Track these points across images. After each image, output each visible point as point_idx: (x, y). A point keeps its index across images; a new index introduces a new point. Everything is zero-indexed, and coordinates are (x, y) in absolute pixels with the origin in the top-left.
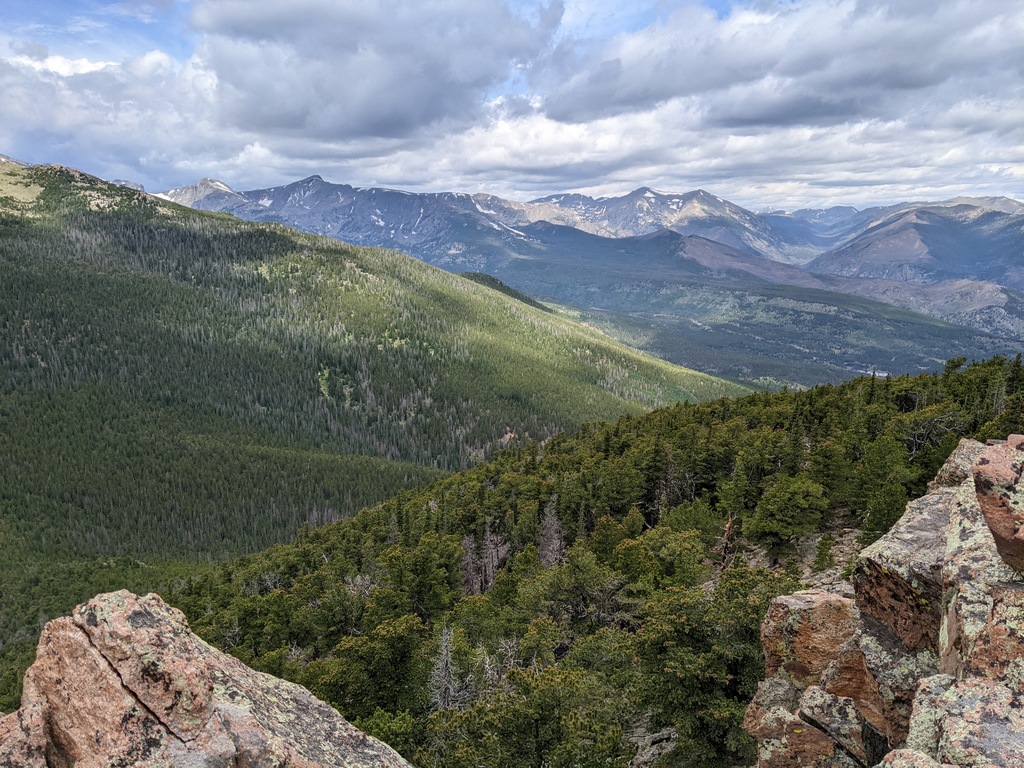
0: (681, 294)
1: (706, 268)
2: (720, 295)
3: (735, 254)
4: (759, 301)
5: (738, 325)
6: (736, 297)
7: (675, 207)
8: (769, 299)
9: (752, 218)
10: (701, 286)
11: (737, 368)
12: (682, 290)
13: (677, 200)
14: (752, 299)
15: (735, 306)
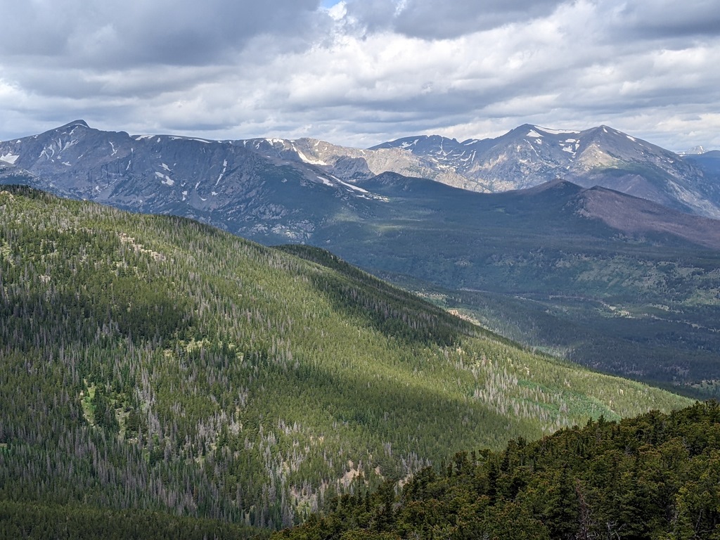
0: (585, 268)
1: (617, 231)
2: (639, 267)
3: (656, 210)
4: (693, 274)
5: (667, 309)
6: (661, 269)
7: (569, 150)
8: (707, 271)
9: (676, 161)
10: (612, 255)
11: (668, 369)
12: (585, 262)
13: (573, 141)
14: (684, 272)
15: (660, 283)
